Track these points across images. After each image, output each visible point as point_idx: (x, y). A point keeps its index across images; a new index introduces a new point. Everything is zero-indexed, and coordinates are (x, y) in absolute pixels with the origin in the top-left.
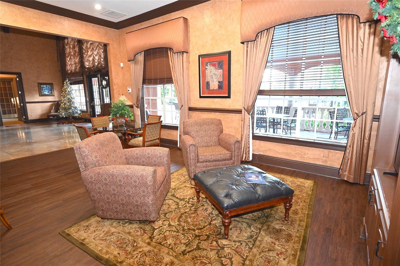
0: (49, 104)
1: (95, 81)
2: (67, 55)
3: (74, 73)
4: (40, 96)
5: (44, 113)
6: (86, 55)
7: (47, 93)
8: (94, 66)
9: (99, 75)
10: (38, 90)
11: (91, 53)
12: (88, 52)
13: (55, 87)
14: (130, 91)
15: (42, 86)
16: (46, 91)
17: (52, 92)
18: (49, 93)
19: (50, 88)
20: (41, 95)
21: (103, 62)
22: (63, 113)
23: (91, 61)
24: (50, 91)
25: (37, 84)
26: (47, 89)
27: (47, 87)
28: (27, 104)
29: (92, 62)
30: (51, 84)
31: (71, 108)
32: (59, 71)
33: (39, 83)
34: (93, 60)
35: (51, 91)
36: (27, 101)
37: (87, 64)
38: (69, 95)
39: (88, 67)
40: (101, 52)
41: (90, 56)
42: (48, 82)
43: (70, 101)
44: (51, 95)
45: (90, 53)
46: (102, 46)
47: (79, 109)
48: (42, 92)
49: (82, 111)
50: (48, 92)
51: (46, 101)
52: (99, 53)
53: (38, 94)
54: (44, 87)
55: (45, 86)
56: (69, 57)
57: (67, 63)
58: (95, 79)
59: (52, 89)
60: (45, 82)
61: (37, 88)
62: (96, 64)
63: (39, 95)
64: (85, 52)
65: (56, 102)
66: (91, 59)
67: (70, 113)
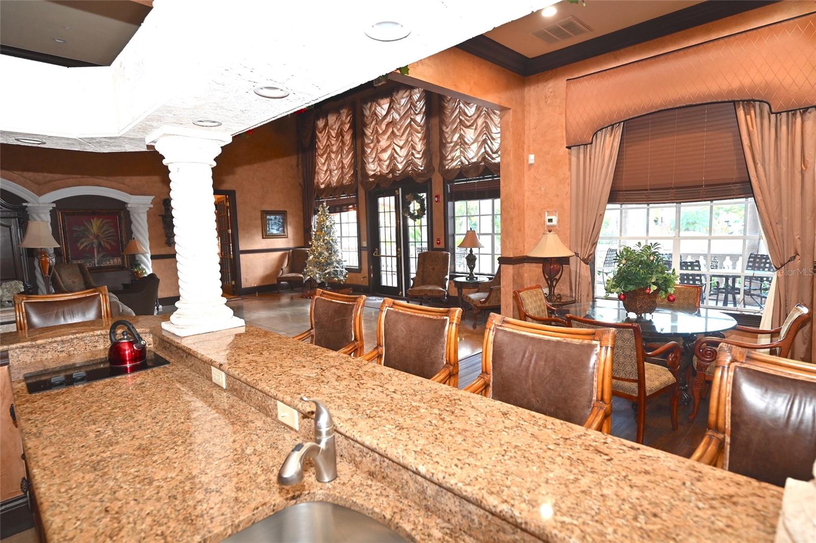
0: (279, 253)
1: (387, 204)
2: (320, 152)
3: (336, 188)
4: (263, 238)
5: (267, 273)
6: (373, 149)
7: (275, 232)
8: (393, 170)
9: (400, 189)
10: (261, 226)
11: (388, 143)
12: (378, 141)
13: (290, 219)
14: (555, 222)
15: (268, 217)
16: (273, 227)
17: (284, 229)
18: (278, 232)
19: (281, 221)
20: (266, 235)
21: (419, 162)
22: (317, 273)
23: (385, 161)
24: (280, 227)
25: (259, 214)
26: (275, 223)
27: (275, 218)
28: (242, 256)
29: (387, 163)
30: (283, 213)
31: (333, 263)
32: (300, 185)
33: (264, 211)
34: (392, 158)
35: (283, 226)
36: (242, 248)
37: (372, 168)
38: (327, 234)
39: (372, 173)
40: (417, 140)
41: (384, 150)
42: (277, 209)
43: (330, 248)
44: (283, 235)
45: (384, 143)
46: (421, 126)
47: (345, 264)
48: (268, 229)
49: (350, 270)
50: (278, 230)
51: (274, 247)
52: (410, 142)
53: (261, 234)
54: (271, 220)
55: (272, 217)
56: (325, 156)
57: (319, 168)
58: (387, 199)
59: (284, 225)
60: (273, 208)
61: (259, 222)
62: (400, 166)
63: (261, 237)
64: (369, 142)
65: (291, 251)
66: (385, 156)
67: (329, 273)
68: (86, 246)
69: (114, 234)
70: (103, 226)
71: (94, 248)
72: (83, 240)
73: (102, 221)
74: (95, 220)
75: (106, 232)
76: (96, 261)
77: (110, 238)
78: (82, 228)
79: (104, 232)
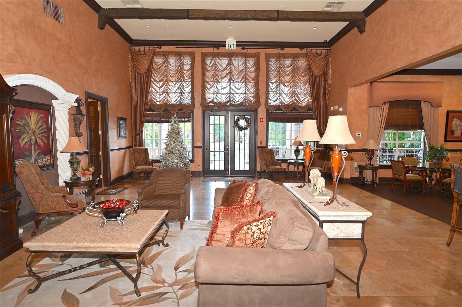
0: (124, 151)
4: (118, 139)
5: (120, 167)
10: (117, 129)
18: (124, 134)
19: (125, 125)
21: (252, 99)
23: (224, 95)
24: (124, 131)
25: (116, 119)
26: (123, 128)
27: (123, 123)
28: (110, 154)
33: (118, 117)
39: (210, 100)
41: (224, 88)
52: (245, 86)
53: (117, 136)
54: (121, 124)
59: (126, 129)
61: (116, 125)
62: (237, 99)
68: (26, 143)
69: (46, 130)
70: (38, 122)
71: (32, 145)
72: (24, 136)
73: (38, 115)
74: (33, 113)
75: (40, 129)
76: (33, 160)
77: (42, 135)
78: (24, 122)
79: (40, 127)
